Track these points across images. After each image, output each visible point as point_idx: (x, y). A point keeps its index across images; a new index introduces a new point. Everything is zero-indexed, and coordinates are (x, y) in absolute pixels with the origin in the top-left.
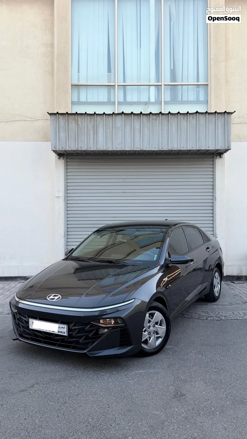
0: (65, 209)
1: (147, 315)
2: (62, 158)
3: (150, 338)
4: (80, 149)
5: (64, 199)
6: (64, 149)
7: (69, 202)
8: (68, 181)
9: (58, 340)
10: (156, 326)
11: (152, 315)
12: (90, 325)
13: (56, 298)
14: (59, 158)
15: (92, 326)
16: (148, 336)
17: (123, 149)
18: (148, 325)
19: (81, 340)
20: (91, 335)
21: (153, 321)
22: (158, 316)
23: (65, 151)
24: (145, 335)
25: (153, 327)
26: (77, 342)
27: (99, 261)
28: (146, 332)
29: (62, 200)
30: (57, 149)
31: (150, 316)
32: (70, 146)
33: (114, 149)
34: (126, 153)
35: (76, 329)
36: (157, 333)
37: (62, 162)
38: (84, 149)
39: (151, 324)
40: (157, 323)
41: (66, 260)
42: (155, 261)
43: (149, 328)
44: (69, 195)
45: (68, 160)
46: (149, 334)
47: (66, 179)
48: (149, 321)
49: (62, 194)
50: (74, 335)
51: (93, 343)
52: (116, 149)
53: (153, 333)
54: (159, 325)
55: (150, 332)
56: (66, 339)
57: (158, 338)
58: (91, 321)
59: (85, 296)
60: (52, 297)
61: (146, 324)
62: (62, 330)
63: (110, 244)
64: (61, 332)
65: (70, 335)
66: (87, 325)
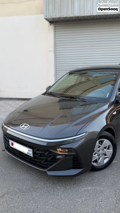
0: (55, 59)
1: (98, 142)
2: (52, 24)
3: (99, 158)
4: (62, 17)
5: (54, 52)
6: (52, 17)
7: (57, 54)
8: (56, 40)
9: (28, 158)
10: (105, 150)
11: (101, 142)
12: (48, 152)
13: (26, 127)
14: (50, 25)
15: (50, 152)
16: (98, 157)
17: (92, 14)
18: (98, 149)
19: (43, 162)
20: (49, 159)
21: (102, 146)
22: (107, 142)
23: (53, 18)
24: (95, 157)
25: (102, 150)
26: (40, 162)
27: (65, 97)
28: (96, 154)
29: (53, 52)
30: (48, 17)
31: (100, 142)
32: (56, 15)
33: (86, 15)
34: (94, 19)
35: (39, 153)
36: (105, 155)
37: (52, 27)
38: (65, 16)
39: (100, 148)
40: (105, 148)
41: (45, 95)
42: (107, 98)
43: (98, 151)
44: (57, 49)
45: (56, 26)
46: (98, 156)
47: (55, 39)
48: (99, 147)
49: (52, 49)
50: (37, 157)
51: (51, 165)
52: (87, 15)
53: (102, 155)
54: (108, 149)
55: (99, 155)
56: (32, 159)
57: (105, 158)
58: (50, 149)
59: (50, 126)
60: (23, 126)
61: (96, 149)
62: (29, 152)
63: (78, 82)
64: (29, 153)
65: (35, 157)
66: (46, 151)
